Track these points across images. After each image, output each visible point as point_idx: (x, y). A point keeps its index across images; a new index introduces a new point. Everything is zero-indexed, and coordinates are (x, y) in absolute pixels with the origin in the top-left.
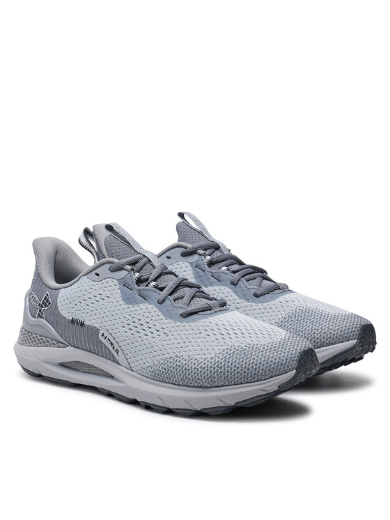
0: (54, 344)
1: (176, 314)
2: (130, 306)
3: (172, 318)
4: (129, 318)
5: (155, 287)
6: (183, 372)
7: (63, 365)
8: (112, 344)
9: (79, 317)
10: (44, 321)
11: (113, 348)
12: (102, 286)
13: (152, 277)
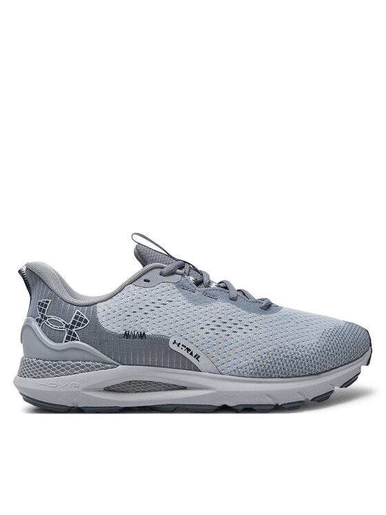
0: (97, 367)
1: (255, 308)
2: (201, 307)
3: (254, 312)
4: (207, 318)
6: (294, 362)
7: (108, 390)
8: (188, 350)
9: (135, 328)
10: (80, 342)
11: (191, 354)
12: (158, 291)
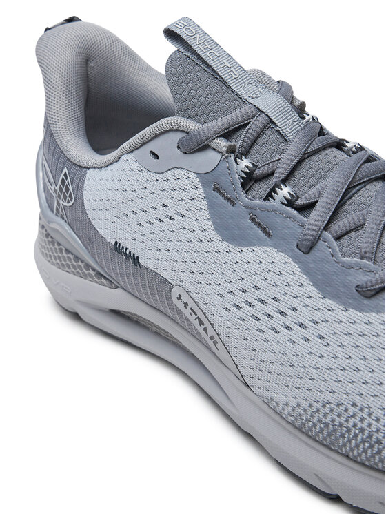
0: (91, 276)
1: (345, 286)
2: (232, 247)
3: (335, 296)
4: (233, 278)
5: (290, 203)
8: (201, 323)
9: (127, 245)
10: (67, 227)
11: (205, 330)
12: (165, 185)
13: (281, 172)
